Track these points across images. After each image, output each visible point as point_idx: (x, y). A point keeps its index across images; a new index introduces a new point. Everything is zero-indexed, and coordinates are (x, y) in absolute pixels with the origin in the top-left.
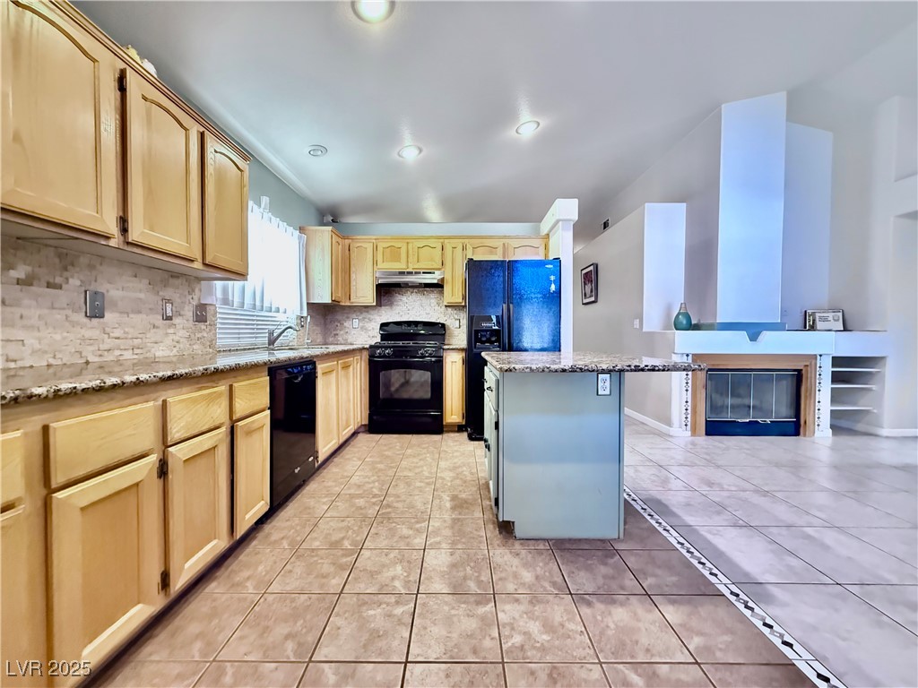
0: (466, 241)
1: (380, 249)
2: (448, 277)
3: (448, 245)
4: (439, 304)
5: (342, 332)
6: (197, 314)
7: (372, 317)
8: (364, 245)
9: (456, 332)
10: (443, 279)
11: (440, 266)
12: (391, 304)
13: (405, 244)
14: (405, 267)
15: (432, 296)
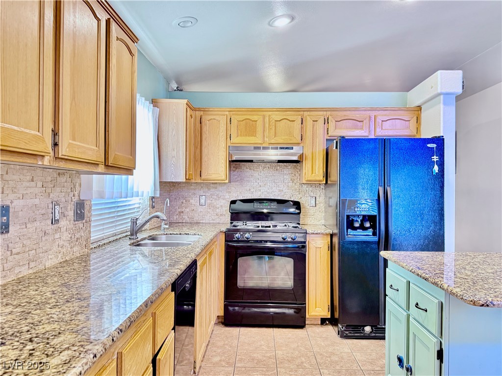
0: (329, 113)
1: (234, 121)
2: (308, 152)
3: (308, 118)
4: (293, 181)
5: (187, 210)
6: (77, 213)
7: (221, 194)
8: (217, 117)
9: (312, 211)
10: (301, 156)
11: (299, 141)
12: (241, 180)
13: (261, 118)
14: (260, 142)
15: (286, 171)
